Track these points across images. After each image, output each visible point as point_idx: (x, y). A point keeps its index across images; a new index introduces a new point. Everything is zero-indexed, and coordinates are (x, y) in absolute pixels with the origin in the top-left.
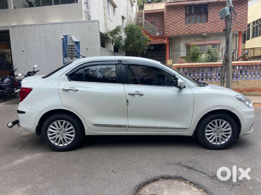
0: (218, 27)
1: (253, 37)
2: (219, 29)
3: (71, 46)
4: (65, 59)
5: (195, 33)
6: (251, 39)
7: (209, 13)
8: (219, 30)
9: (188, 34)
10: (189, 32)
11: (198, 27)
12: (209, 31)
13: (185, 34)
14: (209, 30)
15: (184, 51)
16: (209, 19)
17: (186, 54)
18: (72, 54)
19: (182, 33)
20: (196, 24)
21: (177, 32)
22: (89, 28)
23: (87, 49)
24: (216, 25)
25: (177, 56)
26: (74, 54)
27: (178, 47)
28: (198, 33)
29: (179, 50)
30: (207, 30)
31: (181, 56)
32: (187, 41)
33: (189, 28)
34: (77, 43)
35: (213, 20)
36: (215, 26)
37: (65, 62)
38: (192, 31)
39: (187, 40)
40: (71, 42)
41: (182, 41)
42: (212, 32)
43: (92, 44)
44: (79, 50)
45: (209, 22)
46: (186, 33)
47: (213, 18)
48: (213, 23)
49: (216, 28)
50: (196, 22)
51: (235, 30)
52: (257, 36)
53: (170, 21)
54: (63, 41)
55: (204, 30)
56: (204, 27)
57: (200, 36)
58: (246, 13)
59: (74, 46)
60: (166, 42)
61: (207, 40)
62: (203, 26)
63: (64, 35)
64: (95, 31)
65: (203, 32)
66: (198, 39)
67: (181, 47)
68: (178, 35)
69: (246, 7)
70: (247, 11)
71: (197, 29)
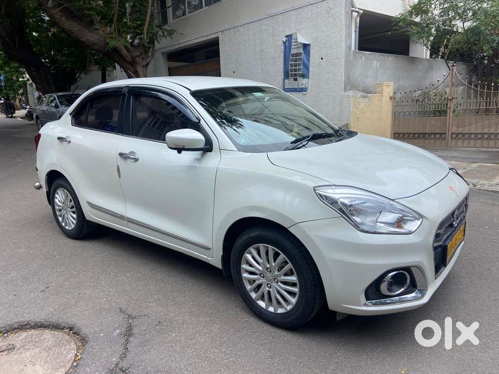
3: (296, 55)
4: (286, 81)
18: (295, 70)
22: (328, 13)
23: (322, 59)
26: (299, 70)
34: (306, 46)
37: (286, 87)
40: (297, 46)
43: (331, 46)
44: (309, 61)
54: (285, 48)
59: (300, 54)
63: (287, 34)
64: (338, 17)
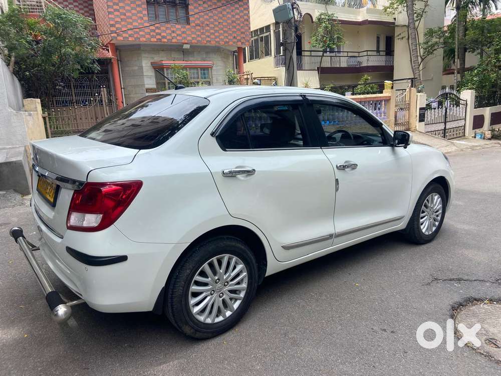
0: (208, 36)
1: (251, 59)
2: (209, 39)
5: (169, 43)
6: (248, 62)
7: (190, 7)
8: (210, 41)
9: (157, 43)
10: (157, 39)
11: (173, 32)
12: (193, 41)
13: (151, 43)
14: (193, 38)
15: (150, 78)
16: (191, 19)
17: (155, 83)
19: (144, 39)
20: (169, 26)
21: (133, 37)
24: (205, 31)
25: (138, 86)
27: (136, 68)
28: (175, 44)
29: (141, 75)
30: (191, 39)
31: (147, 86)
32: (153, 58)
33: (157, 31)
35: (199, 22)
36: (203, 33)
38: (164, 37)
39: (153, 56)
41: (144, 57)
42: (199, 44)
45: (192, 24)
46: (152, 40)
47: (197, 18)
48: (199, 28)
49: (204, 36)
50: (167, 22)
51: (234, 45)
52: (258, 57)
53: (116, 10)
55: (185, 38)
56: (183, 32)
57: (178, 49)
58: (247, 16)
60: (109, 55)
61: (191, 59)
62: (182, 30)
65: (183, 41)
66: (175, 55)
67: (144, 68)
68: (137, 42)
69: (247, 5)
70: (249, 12)
71: (173, 35)
